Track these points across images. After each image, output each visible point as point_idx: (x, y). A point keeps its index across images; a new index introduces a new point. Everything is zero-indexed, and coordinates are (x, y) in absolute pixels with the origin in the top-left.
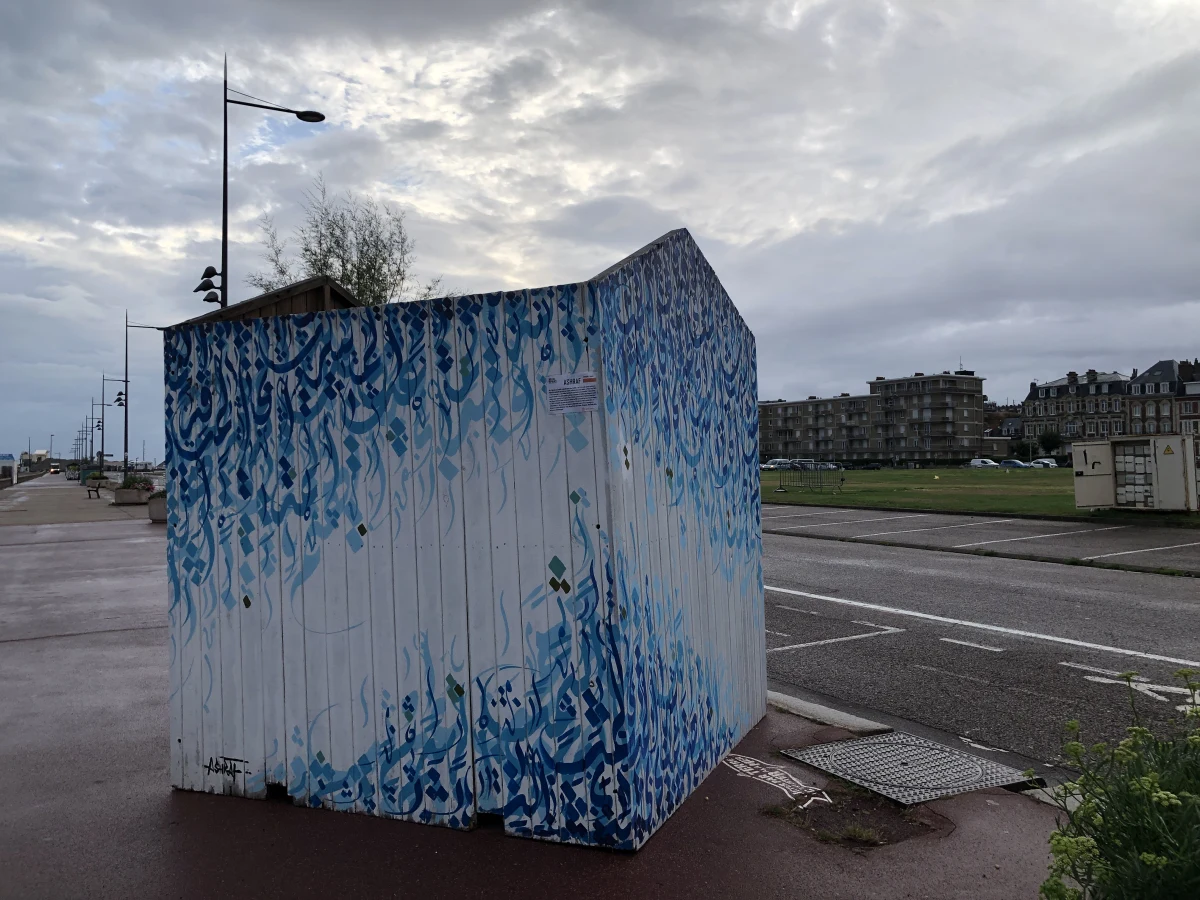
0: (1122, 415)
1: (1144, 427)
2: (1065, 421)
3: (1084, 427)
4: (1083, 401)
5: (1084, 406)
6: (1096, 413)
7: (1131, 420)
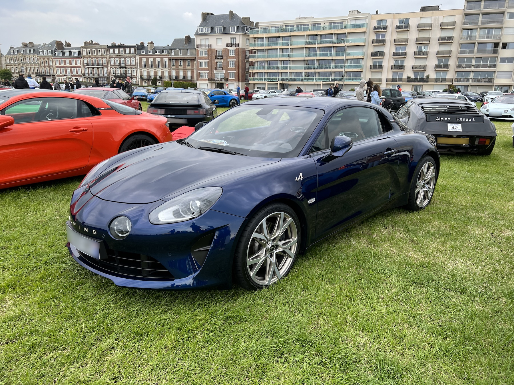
0: (38, 64)
1: (45, 70)
2: (20, 66)
3: (26, 69)
4: (25, 57)
5: (25, 59)
6: (30, 63)
7: (41, 67)
